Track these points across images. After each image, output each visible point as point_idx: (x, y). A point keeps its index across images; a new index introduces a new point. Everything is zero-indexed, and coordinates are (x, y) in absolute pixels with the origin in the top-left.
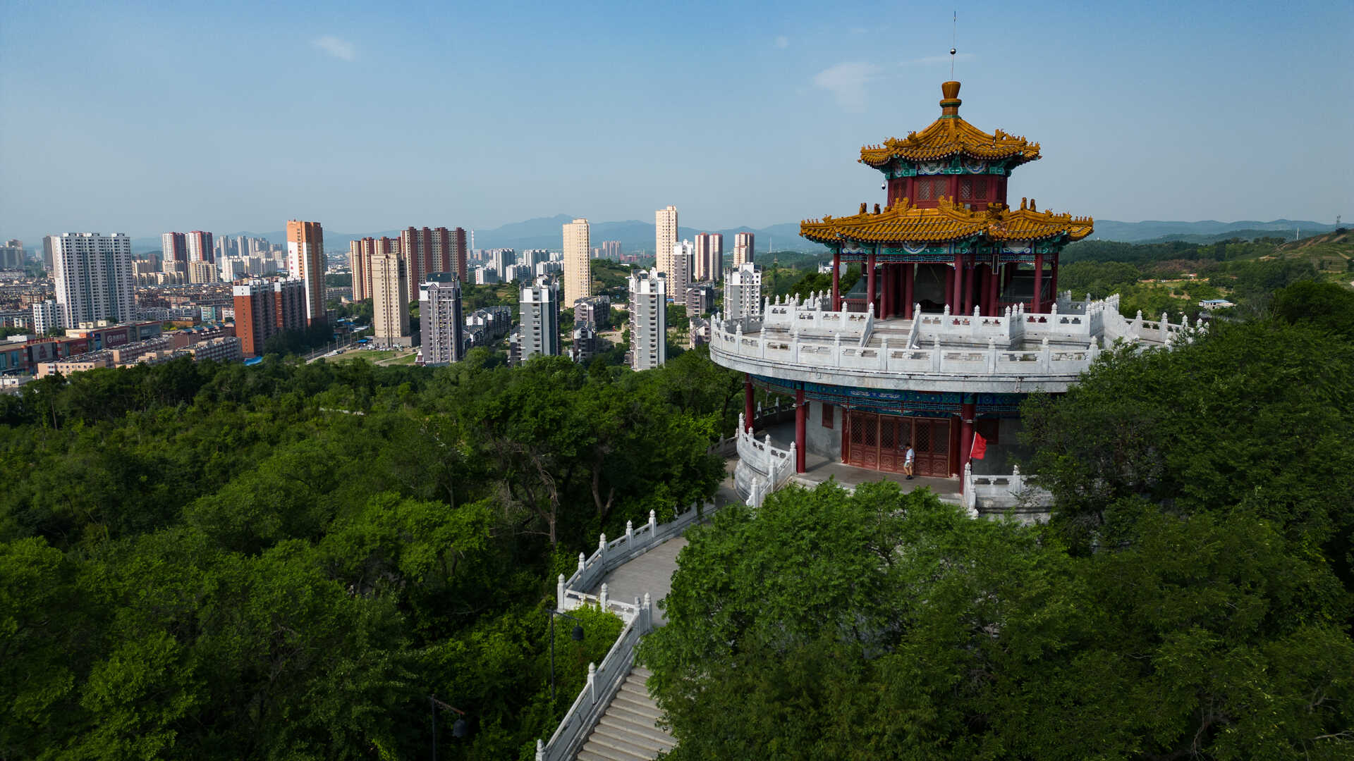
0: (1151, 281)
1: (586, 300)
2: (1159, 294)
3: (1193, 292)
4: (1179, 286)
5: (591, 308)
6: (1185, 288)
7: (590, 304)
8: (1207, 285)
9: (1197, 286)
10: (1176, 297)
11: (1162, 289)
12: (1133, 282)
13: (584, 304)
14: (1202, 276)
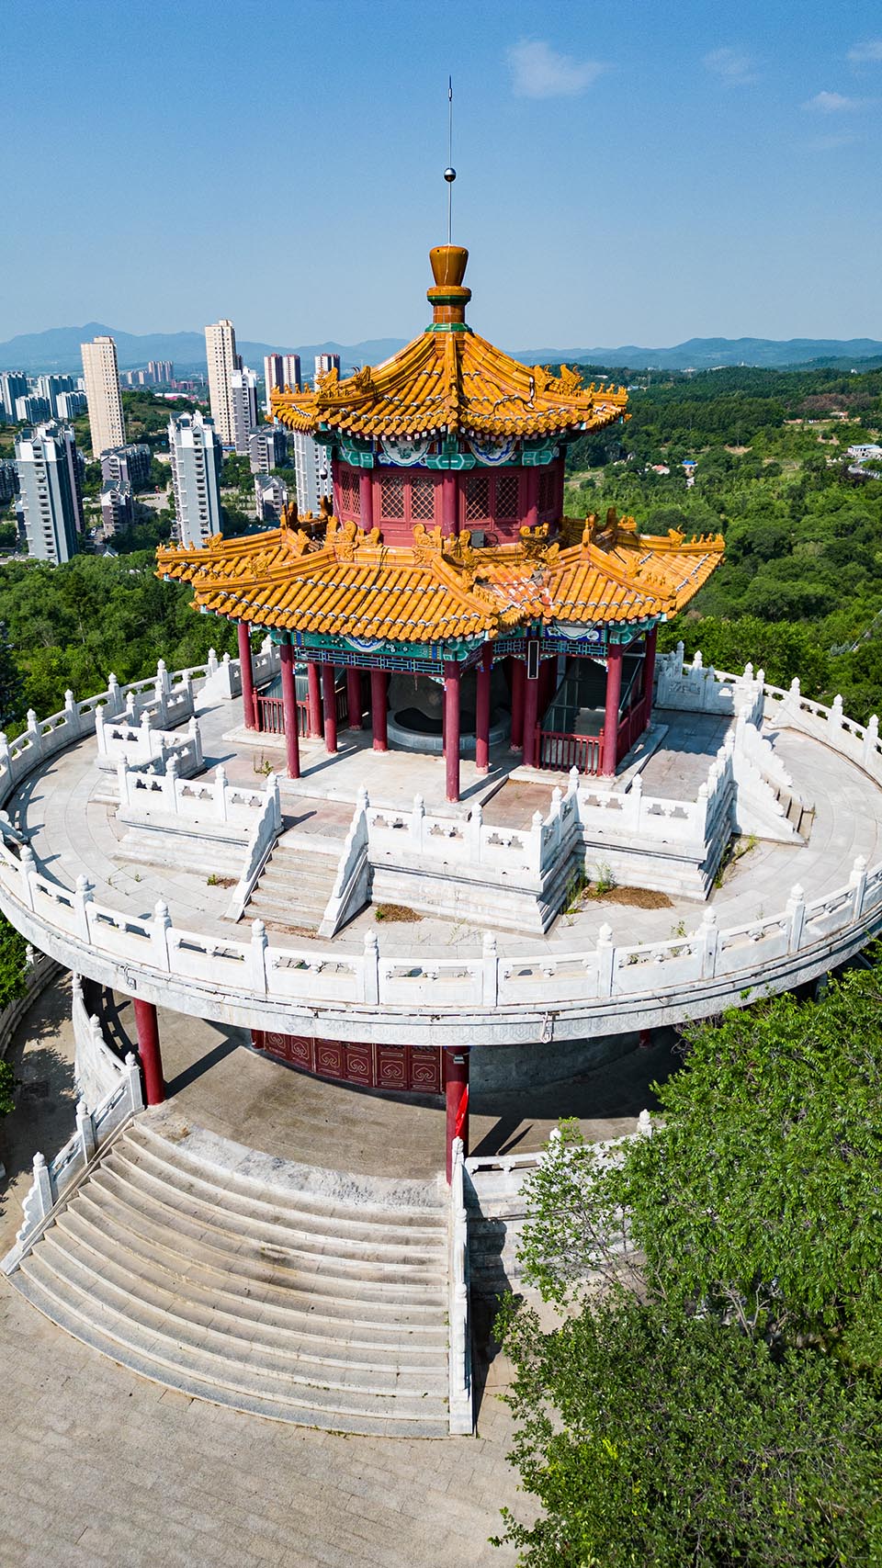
0: (799, 421)
1: (116, 451)
2: (807, 439)
3: (843, 435)
4: (827, 428)
5: (124, 463)
6: (833, 431)
7: (121, 456)
8: (858, 426)
9: (848, 428)
10: (824, 441)
11: (809, 432)
12: (779, 423)
13: (113, 457)
14: (851, 416)
